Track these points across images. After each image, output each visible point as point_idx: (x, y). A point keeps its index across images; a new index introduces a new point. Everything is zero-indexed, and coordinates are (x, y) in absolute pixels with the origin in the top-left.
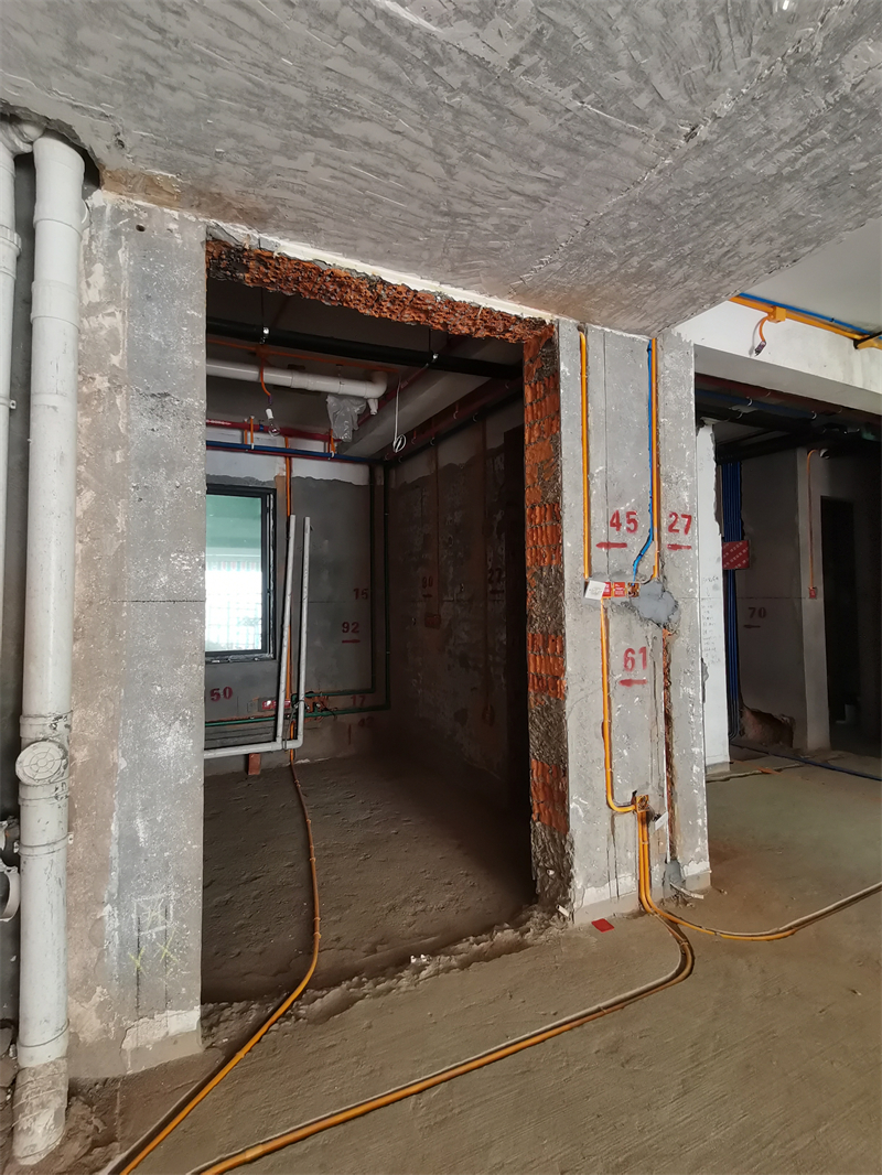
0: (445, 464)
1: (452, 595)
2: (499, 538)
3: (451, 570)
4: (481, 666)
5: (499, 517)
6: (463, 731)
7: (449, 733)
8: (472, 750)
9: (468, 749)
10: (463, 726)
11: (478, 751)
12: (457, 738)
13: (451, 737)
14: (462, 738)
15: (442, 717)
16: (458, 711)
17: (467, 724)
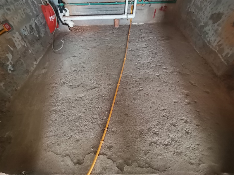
6: (212, 26)
7: (202, 24)
8: (213, 39)
9: (210, 37)
10: (214, 23)
11: (217, 41)
12: (206, 29)
13: (203, 27)
14: (209, 30)
15: (202, 14)
16: (215, 13)
17: (218, 23)
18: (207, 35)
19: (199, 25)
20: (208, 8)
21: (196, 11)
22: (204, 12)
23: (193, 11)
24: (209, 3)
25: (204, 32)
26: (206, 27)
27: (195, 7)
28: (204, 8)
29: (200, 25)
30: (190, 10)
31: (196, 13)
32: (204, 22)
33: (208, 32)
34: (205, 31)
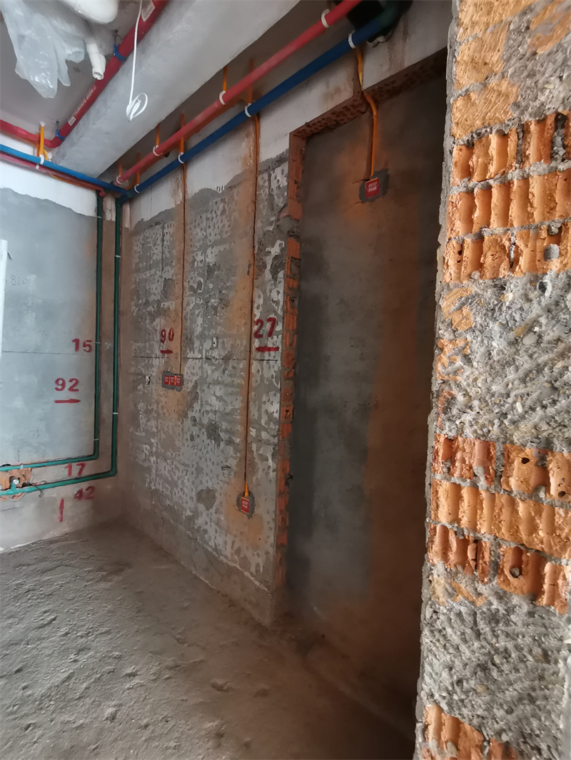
0: (196, 190)
1: (200, 351)
2: (275, 277)
3: (200, 320)
4: (238, 440)
5: (275, 250)
6: (208, 515)
7: (189, 513)
8: (220, 541)
9: (213, 537)
10: (208, 509)
11: (229, 544)
12: (200, 521)
13: (191, 519)
14: (206, 523)
15: (181, 493)
16: (202, 490)
17: (214, 508)
18: (206, 536)
19: (184, 517)
20: (186, 481)
21: (167, 489)
22: (182, 489)
23: (161, 490)
24: (185, 472)
25: (197, 530)
26: (197, 519)
27: (162, 481)
28: (179, 482)
29: (186, 517)
30: (153, 488)
31: (168, 493)
32: (190, 509)
33: (205, 527)
34: (199, 527)
